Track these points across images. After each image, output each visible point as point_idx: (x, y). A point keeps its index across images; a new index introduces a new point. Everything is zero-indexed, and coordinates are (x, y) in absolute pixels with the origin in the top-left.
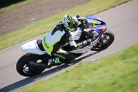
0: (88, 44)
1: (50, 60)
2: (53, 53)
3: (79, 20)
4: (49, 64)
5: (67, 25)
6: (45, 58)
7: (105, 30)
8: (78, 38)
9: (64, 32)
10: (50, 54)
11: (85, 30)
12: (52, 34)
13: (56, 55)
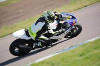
0: (63, 32)
1: (34, 44)
3: (56, 15)
4: (34, 47)
5: (46, 18)
7: (75, 22)
8: (55, 28)
9: (44, 23)
11: (60, 22)
12: (36, 24)
13: (38, 40)
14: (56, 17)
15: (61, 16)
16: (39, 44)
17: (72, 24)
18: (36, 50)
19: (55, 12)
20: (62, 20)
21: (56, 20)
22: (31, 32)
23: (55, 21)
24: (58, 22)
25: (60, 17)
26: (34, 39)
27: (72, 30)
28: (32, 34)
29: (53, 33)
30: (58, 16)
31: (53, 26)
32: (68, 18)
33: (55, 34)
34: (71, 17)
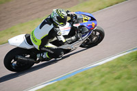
1: (38, 55)
2: (40, 47)
3: (68, 15)
4: (38, 59)
5: (55, 19)
6: (33, 52)
7: (95, 26)
8: (67, 33)
9: (52, 26)
11: (74, 25)
12: (40, 28)
14: (69, 18)
15: (76, 17)
16: (46, 55)
17: (91, 28)
18: (41, 63)
19: (68, 12)
21: (69, 22)
22: (34, 39)
23: (68, 24)
24: (72, 25)
25: (74, 19)
26: (38, 48)
27: (91, 37)
28: (36, 41)
29: (64, 41)
30: (72, 16)
31: (64, 30)
32: (85, 20)
33: (66, 42)
34: (89, 18)
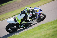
0: (35, 19)
1: (19, 26)
7: (42, 13)
10: (19, 23)
13: (22, 24)
16: (22, 26)
17: (40, 14)
20: (34, 12)
32: (38, 11)
